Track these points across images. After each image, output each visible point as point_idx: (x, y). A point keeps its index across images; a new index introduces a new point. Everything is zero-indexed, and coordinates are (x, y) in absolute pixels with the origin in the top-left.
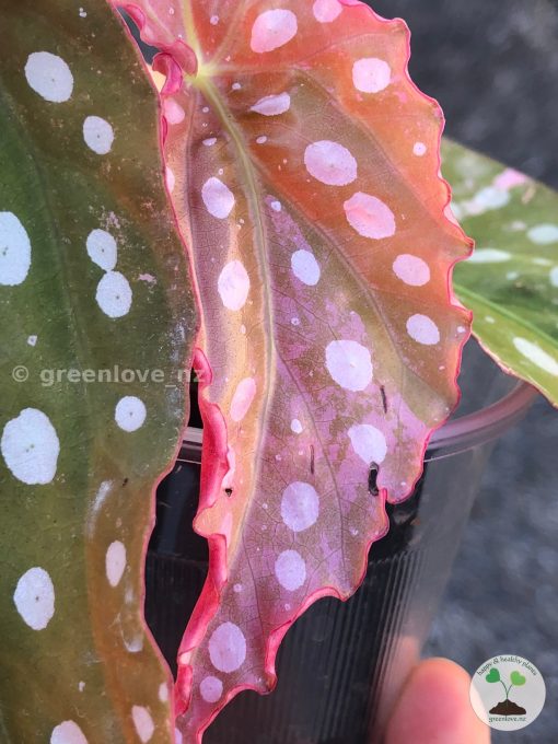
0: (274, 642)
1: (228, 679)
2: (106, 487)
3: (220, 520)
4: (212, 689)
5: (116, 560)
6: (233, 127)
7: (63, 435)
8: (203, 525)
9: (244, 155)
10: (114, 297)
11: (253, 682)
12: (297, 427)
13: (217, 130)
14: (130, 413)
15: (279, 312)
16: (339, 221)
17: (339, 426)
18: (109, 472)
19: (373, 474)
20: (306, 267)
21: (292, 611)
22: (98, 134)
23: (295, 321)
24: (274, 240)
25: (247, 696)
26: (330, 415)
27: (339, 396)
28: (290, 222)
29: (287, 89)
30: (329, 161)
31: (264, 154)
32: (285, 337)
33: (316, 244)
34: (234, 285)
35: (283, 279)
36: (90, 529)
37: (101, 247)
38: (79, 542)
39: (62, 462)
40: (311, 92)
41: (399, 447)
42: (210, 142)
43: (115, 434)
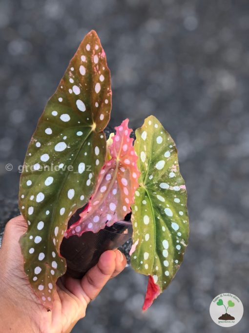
0: (83, 232)
1: (76, 232)
2: (75, 205)
3: (84, 216)
4: (74, 232)
5: (71, 213)
6: (117, 169)
7: (75, 195)
8: (80, 215)
9: (116, 173)
10: (88, 183)
11: (78, 235)
12: (102, 210)
13: (114, 168)
14: (82, 198)
15: (108, 195)
16: (123, 189)
17: (107, 213)
18: (76, 203)
19: (108, 221)
20: (115, 192)
21: (87, 230)
22: (97, 162)
23: (109, 197)
24: (113, 186)
25: (76, 236)
26: (107, 211)
27: (109, 209)
28: (117, 185)
29: (125, 169)
30: (124, 181)
31: (118, 175)
32: (107, 198)
33: (118, 190)
34: (103, 189)
35: (111, 191)
36: (71, 208)
37: (91, 176)
38: (69, 209)
39: (73, 198)
40: (128, 172)
41: (112, 220)
42: (112, 170)
43: (79, 199)
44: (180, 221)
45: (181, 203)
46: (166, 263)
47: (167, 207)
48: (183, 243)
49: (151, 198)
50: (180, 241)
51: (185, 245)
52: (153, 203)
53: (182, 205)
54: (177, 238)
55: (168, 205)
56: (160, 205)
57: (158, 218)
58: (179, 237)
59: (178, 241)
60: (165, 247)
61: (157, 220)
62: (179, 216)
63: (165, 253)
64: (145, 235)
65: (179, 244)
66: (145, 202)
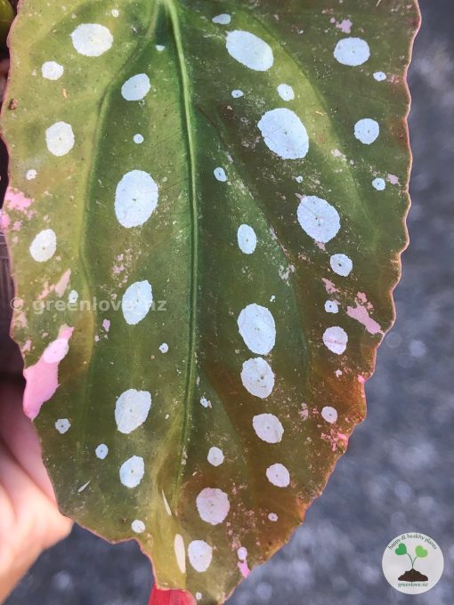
44: (351, 186)
45: (372, 64)
46: (268, 428)
47: (279, 103)
48: (360, 313)
49: (190, 52)
50: (345, 303)
51: (373, 328)
52: (199, 83)
53: (379, 76)
54: (329, 285)
55: (285, 92)
56: (237, 94)
57: (220, 174)
58: (337, 279)
59: (332, 307)
60: (252, 346)
61: (211, 192)
62: (354, 148)
63: (258, 378)
64: (121, 292)
65: (341, 320)
66: (138, 88)
